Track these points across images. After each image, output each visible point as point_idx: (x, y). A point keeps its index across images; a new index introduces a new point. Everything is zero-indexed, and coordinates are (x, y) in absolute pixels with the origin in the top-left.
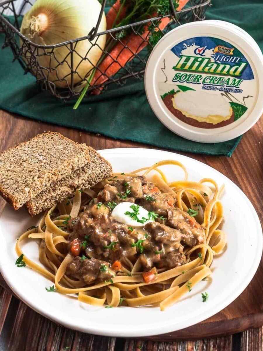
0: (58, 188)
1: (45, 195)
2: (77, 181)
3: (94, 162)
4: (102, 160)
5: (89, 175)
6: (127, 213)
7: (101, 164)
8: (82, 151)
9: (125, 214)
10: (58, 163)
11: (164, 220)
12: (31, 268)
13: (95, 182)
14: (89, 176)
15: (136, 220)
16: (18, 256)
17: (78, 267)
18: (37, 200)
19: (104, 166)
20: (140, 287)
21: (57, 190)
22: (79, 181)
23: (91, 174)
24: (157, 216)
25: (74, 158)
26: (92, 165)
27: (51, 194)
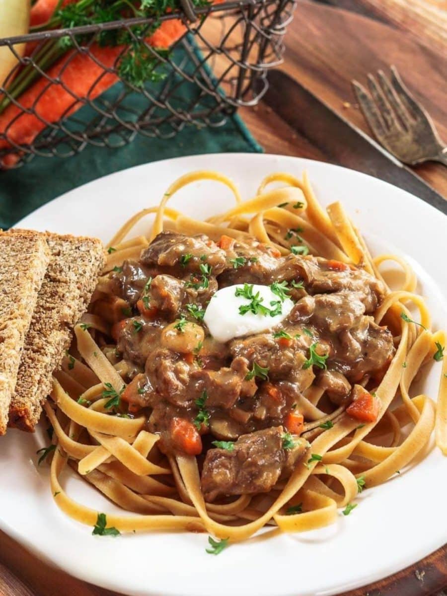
0: (44, 343)
1: (31, 370)
2: (66, 308)
3: (59, 252)
4: (71, 242)
5: (77, 282)
6: (243, 311)
7: (77, 248)
8: (31, 240)
9: (241, 313)
10: (8, 292)
11: (302, 287)
12: (132, 531)
13: (90, 291)
14: (79, 284)
15: (265, 314)
16: (89, 523)
17: (233, 469)
18: (25, 389)
19: (89, 249)
20: (366, 439)
21: (45, 347)
22: (69, 307)
23: (78, 278)
24: (286, 286)
25: (31, 262)
26: (60, 260)
27: (44, 362)
